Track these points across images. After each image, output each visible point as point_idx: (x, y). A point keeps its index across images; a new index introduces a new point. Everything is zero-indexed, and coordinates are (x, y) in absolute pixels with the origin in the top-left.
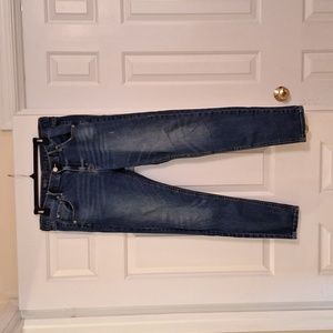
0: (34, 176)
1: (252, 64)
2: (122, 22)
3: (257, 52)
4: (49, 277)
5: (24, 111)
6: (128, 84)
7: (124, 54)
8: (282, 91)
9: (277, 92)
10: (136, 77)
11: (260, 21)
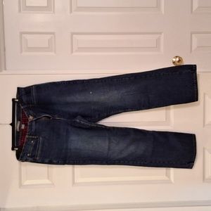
0: (13, 124)
1: (158, 41)
2: (71, 12)
3: (161, 33)
4: (21, 185)
5: (4, 72)
6: (75, 54)
7: (73, 34)
8: (177, 59)
9: (174, 60)
10: (80, 49)
11: (163, 12)
